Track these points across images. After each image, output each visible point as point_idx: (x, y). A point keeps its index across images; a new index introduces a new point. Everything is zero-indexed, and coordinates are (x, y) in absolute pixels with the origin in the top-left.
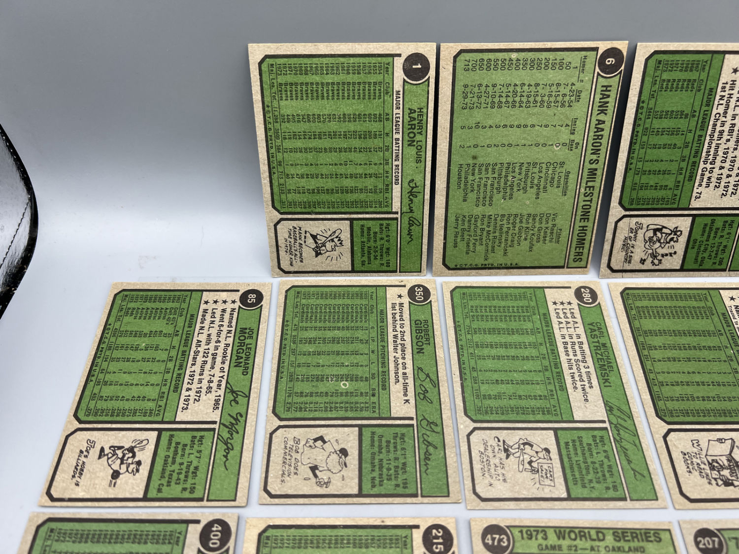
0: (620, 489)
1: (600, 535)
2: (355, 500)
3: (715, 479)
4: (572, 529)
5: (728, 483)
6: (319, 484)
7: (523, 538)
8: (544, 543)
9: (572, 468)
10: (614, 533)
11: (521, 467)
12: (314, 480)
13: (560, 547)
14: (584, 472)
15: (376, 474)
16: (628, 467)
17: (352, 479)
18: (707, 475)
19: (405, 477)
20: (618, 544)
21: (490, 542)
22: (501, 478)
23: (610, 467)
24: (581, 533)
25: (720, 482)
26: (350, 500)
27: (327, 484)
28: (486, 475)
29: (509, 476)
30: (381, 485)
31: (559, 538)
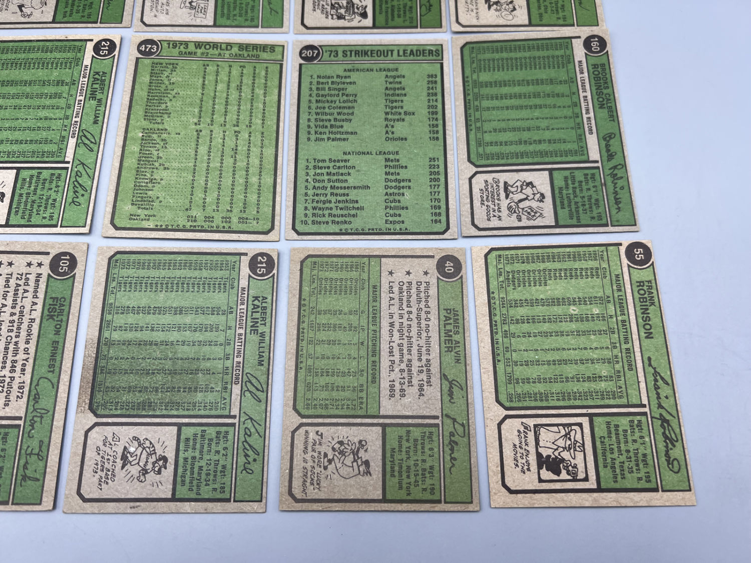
0: (256, 21)
1: (229, 47)
2: (49, 25)
3: (332, 15)
4: (208, 43)
5: (340, 17)
6: (24, 16)
7: (169, 47)
8: (184, 50)
9: (223, 7)
10: (239, 47)
11: (183, 5)
12: (20, 13)
13: (195, 53)
14: (232, 9)
15: (68, 10)
16: (268, 7)
17: (49, 12)
18: (327, 12)
19: (90, 11)
20: (241, 53)
21: (143, 49)
22: (165, 12)
23: (253, 6)
24: (215, 45)
25: (335, 17)
26: (45, 26)
27: (29, 16)
28: (154, 9)
29: (171, 11)
30: (70, 16)
31: (196, 48)
